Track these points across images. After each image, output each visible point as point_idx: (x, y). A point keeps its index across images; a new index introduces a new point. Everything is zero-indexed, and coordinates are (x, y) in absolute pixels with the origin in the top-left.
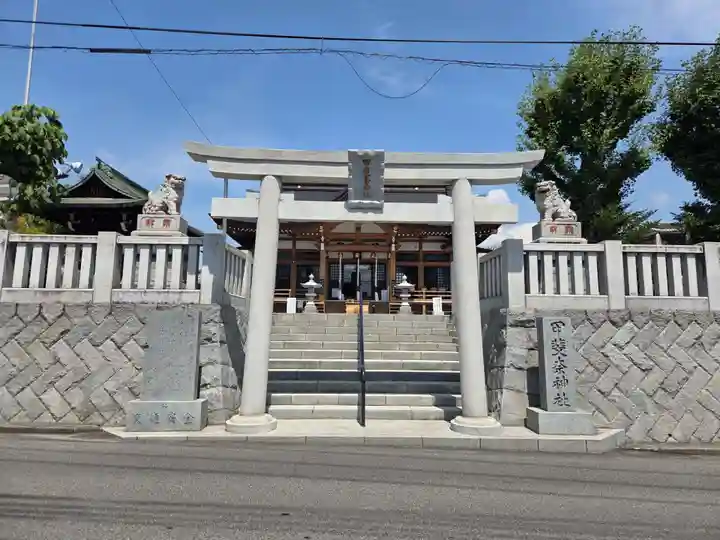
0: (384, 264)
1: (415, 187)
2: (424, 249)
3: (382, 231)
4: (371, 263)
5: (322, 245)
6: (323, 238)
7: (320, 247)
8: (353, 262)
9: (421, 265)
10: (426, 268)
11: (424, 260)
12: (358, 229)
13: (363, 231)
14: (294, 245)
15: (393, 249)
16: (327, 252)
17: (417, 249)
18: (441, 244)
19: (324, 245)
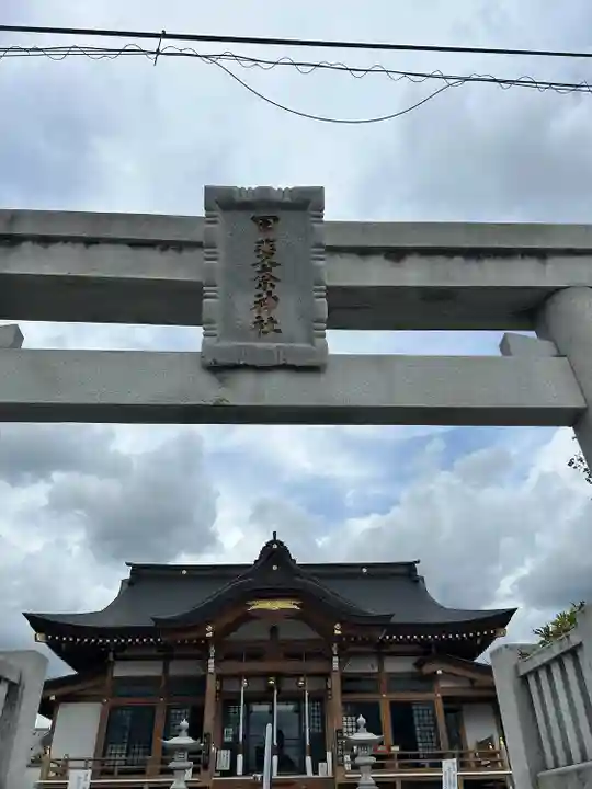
0: (320, 699)
2: (387, 669)
3: (313, 635)
4: (296, 698)
6: (212, 651)
8: (265, 698)
9: (385, 700)
10: (394, 705)
11: (389, 691)
12: (274, 630)
13: (283, 635)
14: (166, 669)
15: (335, 666)
16: (220, 677)
17: (376, 670)
18: (414, 659)
19: (215, 662)
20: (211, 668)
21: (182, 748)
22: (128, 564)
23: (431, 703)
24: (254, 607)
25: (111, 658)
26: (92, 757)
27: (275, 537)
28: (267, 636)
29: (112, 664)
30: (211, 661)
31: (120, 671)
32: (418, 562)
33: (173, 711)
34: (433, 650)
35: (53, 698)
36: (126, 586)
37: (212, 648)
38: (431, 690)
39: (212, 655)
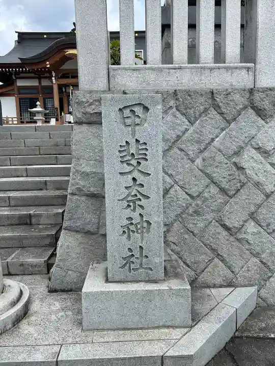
6: (53, 74)
7: (52, 82)
14: (40, 82)
19: (55, 79)
20: (54, 81)
21: (38, 112)
22: (16, 32)
24: (67, 53)
25: (14, 78)
26: (16, 116)
29: (16, 80)
30: (53, 78)
31: (20, 83)
33: (47, 100)
36: (17, 43)
37: (53, 72)
39: (54, 76)
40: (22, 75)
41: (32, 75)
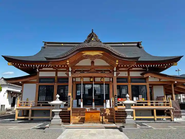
1: (122, 43)
2: (131, 75)
4: (101, 84)
5: (70, 73)
6: (70, 69)
7: (68, 74)
8: (90, 83)
9: (130, 85)
11: (131, 82)
12: (92, 62)
13: (96, 64)
14: (56, 74)
15: (115, 75)
16: (73, 77)
17: (127, 75)
18: (141, 72)
19: (71, 73)
22: (43, 42)
23: (146, 86)
24: (84, 54)
27: (92, 31)
28: (90, 64)
29: (39, 72)
31: (41, 74)
32: (142, 42)
34: (148, 70)
35: (20, 82)
38: (145, 82)
39: (70, 71)
40: (44, 69)
41: (52, 69)
